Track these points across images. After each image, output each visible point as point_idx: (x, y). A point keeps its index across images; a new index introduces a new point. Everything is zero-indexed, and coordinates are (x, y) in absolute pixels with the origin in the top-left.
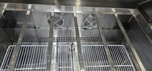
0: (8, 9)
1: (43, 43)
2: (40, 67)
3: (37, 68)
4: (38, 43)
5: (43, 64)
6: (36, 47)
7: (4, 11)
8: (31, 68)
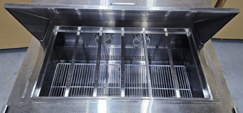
0: (61, 31)
1: (91, 61)
2: (89, 86)
3: (85, 87)
4: (85, 61)
5: (91, 84)
6: (85, 65)
7: (57, 32)
8: (80, 87)
